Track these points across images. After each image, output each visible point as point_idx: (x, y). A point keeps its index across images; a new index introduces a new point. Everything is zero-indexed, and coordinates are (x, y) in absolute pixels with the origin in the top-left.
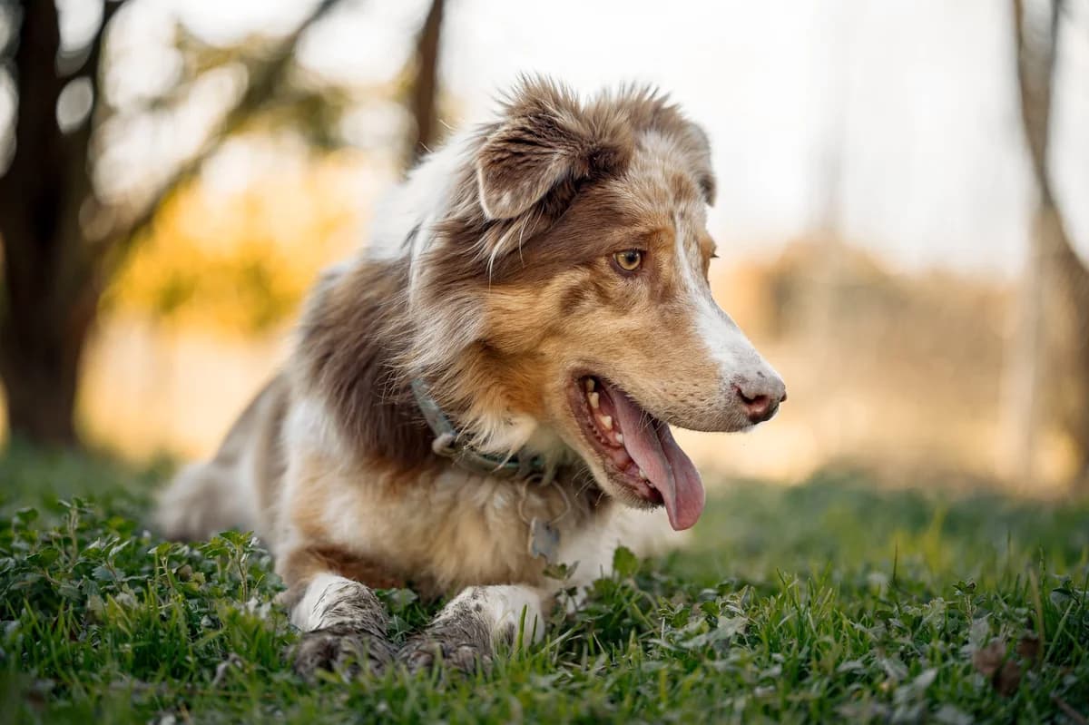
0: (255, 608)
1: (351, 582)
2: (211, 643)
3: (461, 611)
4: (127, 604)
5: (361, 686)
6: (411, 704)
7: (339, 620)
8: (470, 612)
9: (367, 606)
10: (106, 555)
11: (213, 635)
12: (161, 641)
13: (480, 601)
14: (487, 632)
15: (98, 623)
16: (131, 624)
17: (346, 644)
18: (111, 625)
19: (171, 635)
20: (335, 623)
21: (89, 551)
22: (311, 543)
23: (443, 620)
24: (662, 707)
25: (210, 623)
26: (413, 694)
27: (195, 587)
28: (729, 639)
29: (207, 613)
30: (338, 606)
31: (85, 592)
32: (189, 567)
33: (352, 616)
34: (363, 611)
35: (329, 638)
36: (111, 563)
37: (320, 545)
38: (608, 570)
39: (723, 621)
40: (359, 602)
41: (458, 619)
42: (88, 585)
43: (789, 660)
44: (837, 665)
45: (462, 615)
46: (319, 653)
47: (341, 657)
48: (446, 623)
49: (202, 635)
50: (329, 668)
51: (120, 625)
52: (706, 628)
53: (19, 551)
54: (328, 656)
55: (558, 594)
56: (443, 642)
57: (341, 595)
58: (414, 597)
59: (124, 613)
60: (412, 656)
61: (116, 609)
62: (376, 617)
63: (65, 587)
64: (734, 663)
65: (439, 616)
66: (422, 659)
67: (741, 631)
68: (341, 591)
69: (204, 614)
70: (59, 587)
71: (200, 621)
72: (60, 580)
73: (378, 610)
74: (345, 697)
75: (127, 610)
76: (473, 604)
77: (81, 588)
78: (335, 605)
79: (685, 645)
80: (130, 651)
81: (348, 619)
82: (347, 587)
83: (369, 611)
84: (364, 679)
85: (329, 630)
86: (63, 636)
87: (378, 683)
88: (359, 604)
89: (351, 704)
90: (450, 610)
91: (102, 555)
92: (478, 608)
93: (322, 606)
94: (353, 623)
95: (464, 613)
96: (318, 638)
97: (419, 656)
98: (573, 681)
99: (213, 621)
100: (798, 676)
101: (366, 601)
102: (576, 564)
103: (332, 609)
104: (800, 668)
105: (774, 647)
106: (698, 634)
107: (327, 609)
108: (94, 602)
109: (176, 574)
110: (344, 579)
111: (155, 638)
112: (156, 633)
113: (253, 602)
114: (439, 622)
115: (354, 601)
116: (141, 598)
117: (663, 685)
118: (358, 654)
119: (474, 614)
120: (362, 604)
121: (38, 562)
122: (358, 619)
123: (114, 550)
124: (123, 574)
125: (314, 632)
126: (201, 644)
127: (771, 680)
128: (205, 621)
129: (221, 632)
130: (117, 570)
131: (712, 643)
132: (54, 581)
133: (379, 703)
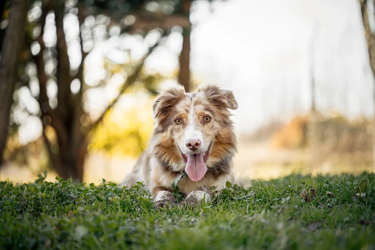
0: (146, 197)
1: (166, 191)
5: (169, 210)
7: (164, 199)
10: (111, 190)
14: (197, 200)
15: (111, 202)
16: (119, 202)
17: (166, 203)
19: (128, 204)
21: (107, 189)
22: (158, 186)
27: (132, 194)
28: (249, 196)
31: (107, 198)
32: (130, 191)
34: (169, 197)
35: (162, 202)
36: (113, 192)
37: (160, 186)
38: (225, 187)
40: (168, 195)
41: (190, 197)
42: (108, 196)
46: (160, 205)
47: (165, 205)
49: (134, 204)
51: (116, 203)
52: (244, 194)
53: (91, 192)
54: (162, 205)
58: (181, 196)
59: (117, 200)
62: (172, 198)
67: (253, 196)
68: (164, 193)
70: (101, 197)
74: (166, 213)
76: (193, 195)
77: (106, 197)
80: (119, 208)
81: (166, 199)
85: (162, 201)
87: (173, 209)
90: (188, 196)
92: (195, 195)
93: (160, 197)
94: (167, 199)
95: (192, 196)
96: (160, 202)
97: (181, 205)
99: (136, 201)
101: (170, 195)
103: (163, 197)
106: (242, 196)
107: (162, 197)
108: (110, 199)
109: (127, 193)
112: (124, 204)
116: (120, 197)
119: (194, 197)
121: (96, 192)
122: (168, 199)
123: (113, 189)
125: (158, 201)
128: (134, 202)
130: (114, 194)
131: (245, 197)
132: (100, 196)
133: (173, 213)
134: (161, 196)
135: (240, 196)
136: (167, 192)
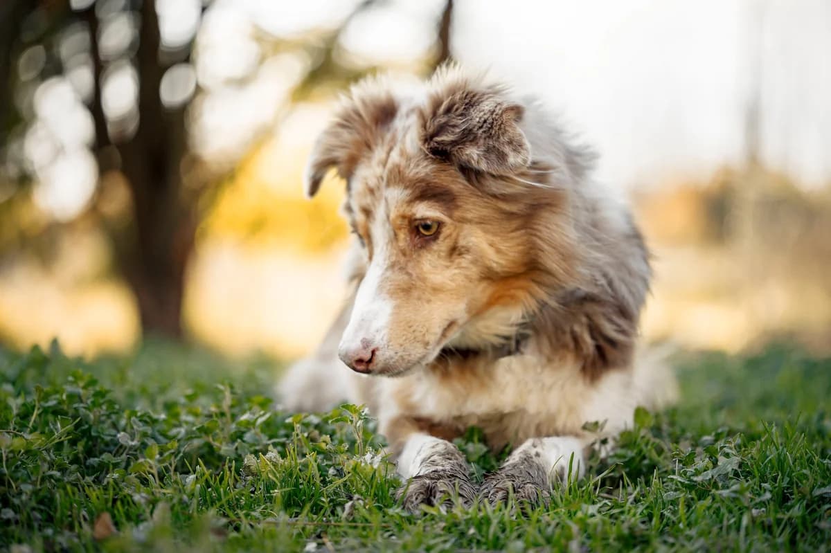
0: (371, 461)
1: (441, 441)
2: (337, 488)
3: (525, 457)
4: (274, 460)
5: (454, 516)
6: (494, 528)
7: (434, 468)
8: (531, 458)
9: (453, 458)
10: (254, 424)
11: (339, 482)
12: (301, 487)
13: (539, 449)
14: (544, 473)
15: (253, 474)
16: (278, 475)
17: (441, 485)
18: (264, 476)
19: (309, 482)
20: (430, 471)
21: (242, 422)
23: (512, 464)
24: (681, 526)
25: (335, 472)
26: (495, 522)
27: (323, 445)
28: (728, 473)
29: (333, 465)
30: (432, 459)
31: (239, 452)
32: (317, 432)
33: (443, 466)
34: (451, 461)
35: (428, 481)
36: (258, 430)
38: (630, 424)
39: (722, 460)
40: (447, 455)
41: (523, 463)
42: (241, 447)
43: (775, 488)
44: (811, 491)
45: (525, 459)
46: (422, 493)
47: (438, 495)
48: (514, 466)
49: (331, 482)
50: (430, 503)
51: (270, 476)
52: (711, 465)
53: (187, 423)
54: (428, 496)
55: (593, 444)
56: (514, 481)
57: (434, 450)
58: (485, 449)
59: (272, 467)
60: (492, 492)
61: (267, 464)
62: (461, 466)
63: (225, 449)
64: (735, 492)
65: (507, 461)
66: (500, 495)
67: (736, 467)
68: (433, 447)
69: (330, 466)
70: (220, 449)
71: (327, 472)
72: (221, 443)
73: (462, 460)
74: (443, 524)
75: (275, 465)
76: (533, 452)
77: (237, 449)
78: (429, 458)
79: (695, 479)
80: (279, 495)
81: (440, 468)
82: (437, 444)
83: (455, 461)
84: (457, 511)
85: (426, 476)
86: (228, 485)
87: (467, 513)
88: (447, 456)
89: (448, 530)
90: (516, 456)
91: (250, 424)
92: (537, 455)
93: (419, 459)
94: (444, 471)
95: (527, 459)
96: (420, 482)
97: (497, 492)
98: (612, 508)
99: (338, 470)
100: (783, 500)
101: (452, 454)
102: (606, 421)
103: (427, 461)
104: (784, 494)
105: (763, 479)
106: (705, 470)
107: (424, 461)
108: (249, 460)
109: (307, 437)
110: (434, 439)
111: (296, 485)
112: (297, 481)
113: (368, 457)
114: (508, 466)
115: (443, 455)
116: (283, 456)
117: (682, 509)
118: (451, 493)
119: (535, 459)
120: (449, 456)
121: (204, 431)
122: (448, 467)
123: (260, 421)
124: (267, 438)
125: (416, 477)
126: (331, 488)
127: (763, 504)
128: (331, 471)
129: (345, 479)
130: (262, 435)
131: (715, 477)
132: (216, 444)
133: (469, 529)
134: (423, 455)
135: (697, 473)
136: (441, 444)
